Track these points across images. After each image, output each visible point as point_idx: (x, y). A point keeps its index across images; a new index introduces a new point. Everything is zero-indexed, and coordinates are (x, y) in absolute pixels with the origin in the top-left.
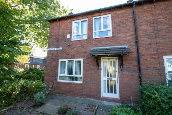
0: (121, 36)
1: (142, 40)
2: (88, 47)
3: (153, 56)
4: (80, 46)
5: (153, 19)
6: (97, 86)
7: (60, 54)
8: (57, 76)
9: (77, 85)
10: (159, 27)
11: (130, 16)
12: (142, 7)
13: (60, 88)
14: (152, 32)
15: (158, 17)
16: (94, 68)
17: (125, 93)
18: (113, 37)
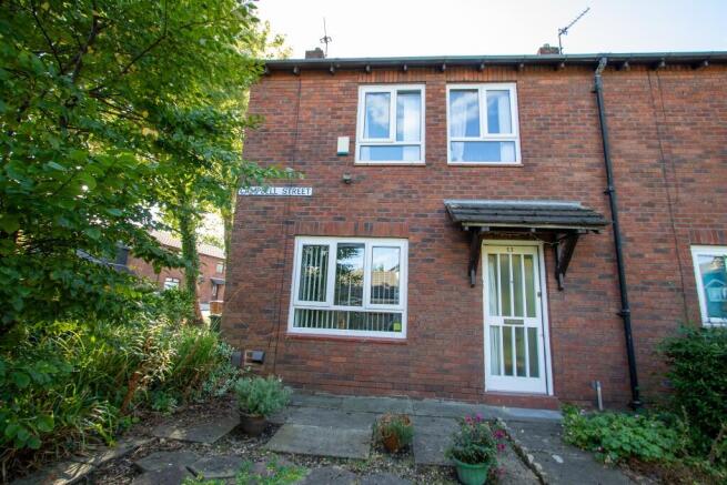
0: (555, 168)
1: (626, 190)
2: (429, 196)
3: (662, 246)
4: (397, 187)
5: (657, 124)
6: (470, 348)
7: (301, 214)
8: (288, 308)
9: (380, 347)
10: (675, 152)
11: (583, 102)
12: (622, 77)
13: (303, 363)
14: (655, 166)
15: (671, 120)
16: (456, 277)
17: (575, 373)
18: (526, 167)
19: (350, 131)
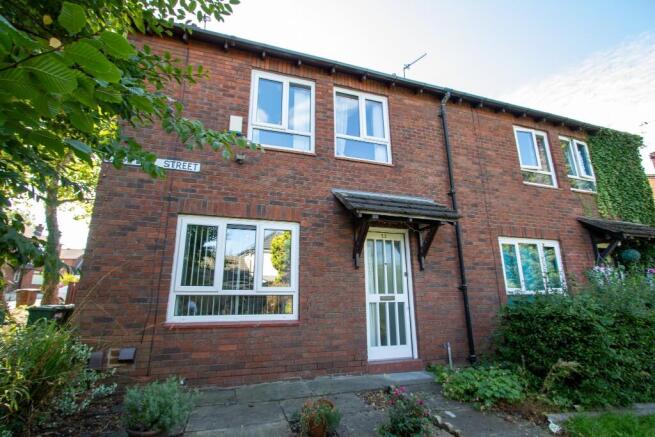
0: (416, 171)
1: (462, 193)
2: (319, 184)
3: (483, 236)
4: (290, 172)
5: (478, 147)
6: (356, 324)
7: (186, 190)
8: (168, 294)
10: (488, 169)
11: (434, 123)
12: (458, 109)
14: (478, 178)
15: (485, 145)
16: (342, 260)
17: (433, 338)
18: (396, 168)
19: (244, 112)
